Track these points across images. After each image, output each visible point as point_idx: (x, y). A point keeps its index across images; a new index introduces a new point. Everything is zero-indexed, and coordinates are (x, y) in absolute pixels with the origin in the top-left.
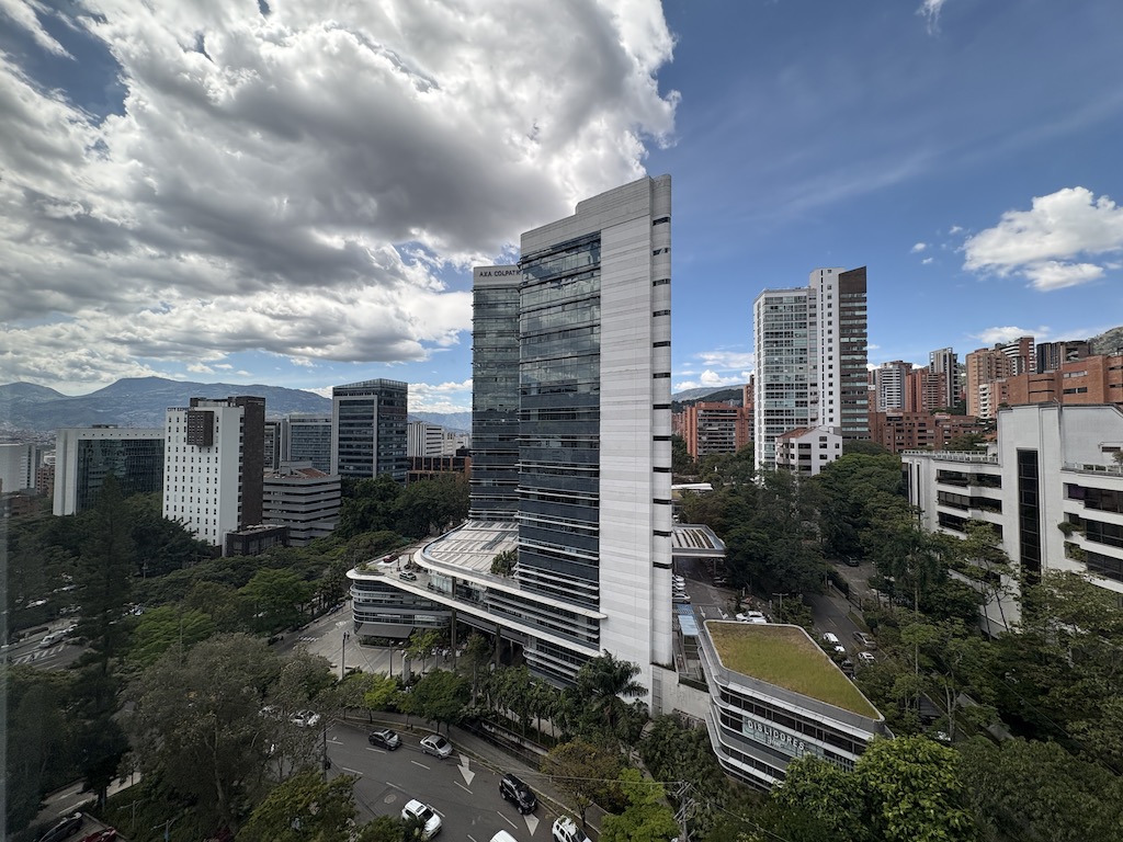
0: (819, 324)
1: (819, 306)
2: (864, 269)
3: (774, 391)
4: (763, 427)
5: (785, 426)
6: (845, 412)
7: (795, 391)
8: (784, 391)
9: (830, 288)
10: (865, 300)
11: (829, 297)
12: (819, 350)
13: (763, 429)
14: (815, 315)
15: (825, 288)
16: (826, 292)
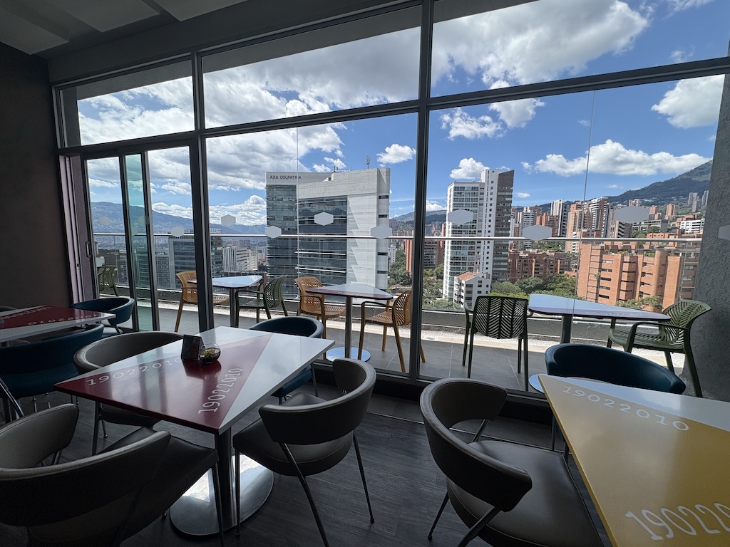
0: (485, 205)
1: (485, 194)
2: (512, 172)
3: (457, 245)
4: (449, 266)
5: (461, 267)
6: (495, 258)
7: (468, 246)
8: (462, 246)
9: (492, 182)
10: (512, 191)
11: (492, 188)
12: (484, 221)
13: (449, 268)
14: (483, 199)
15: (490, 182)
16: (490, 185)
